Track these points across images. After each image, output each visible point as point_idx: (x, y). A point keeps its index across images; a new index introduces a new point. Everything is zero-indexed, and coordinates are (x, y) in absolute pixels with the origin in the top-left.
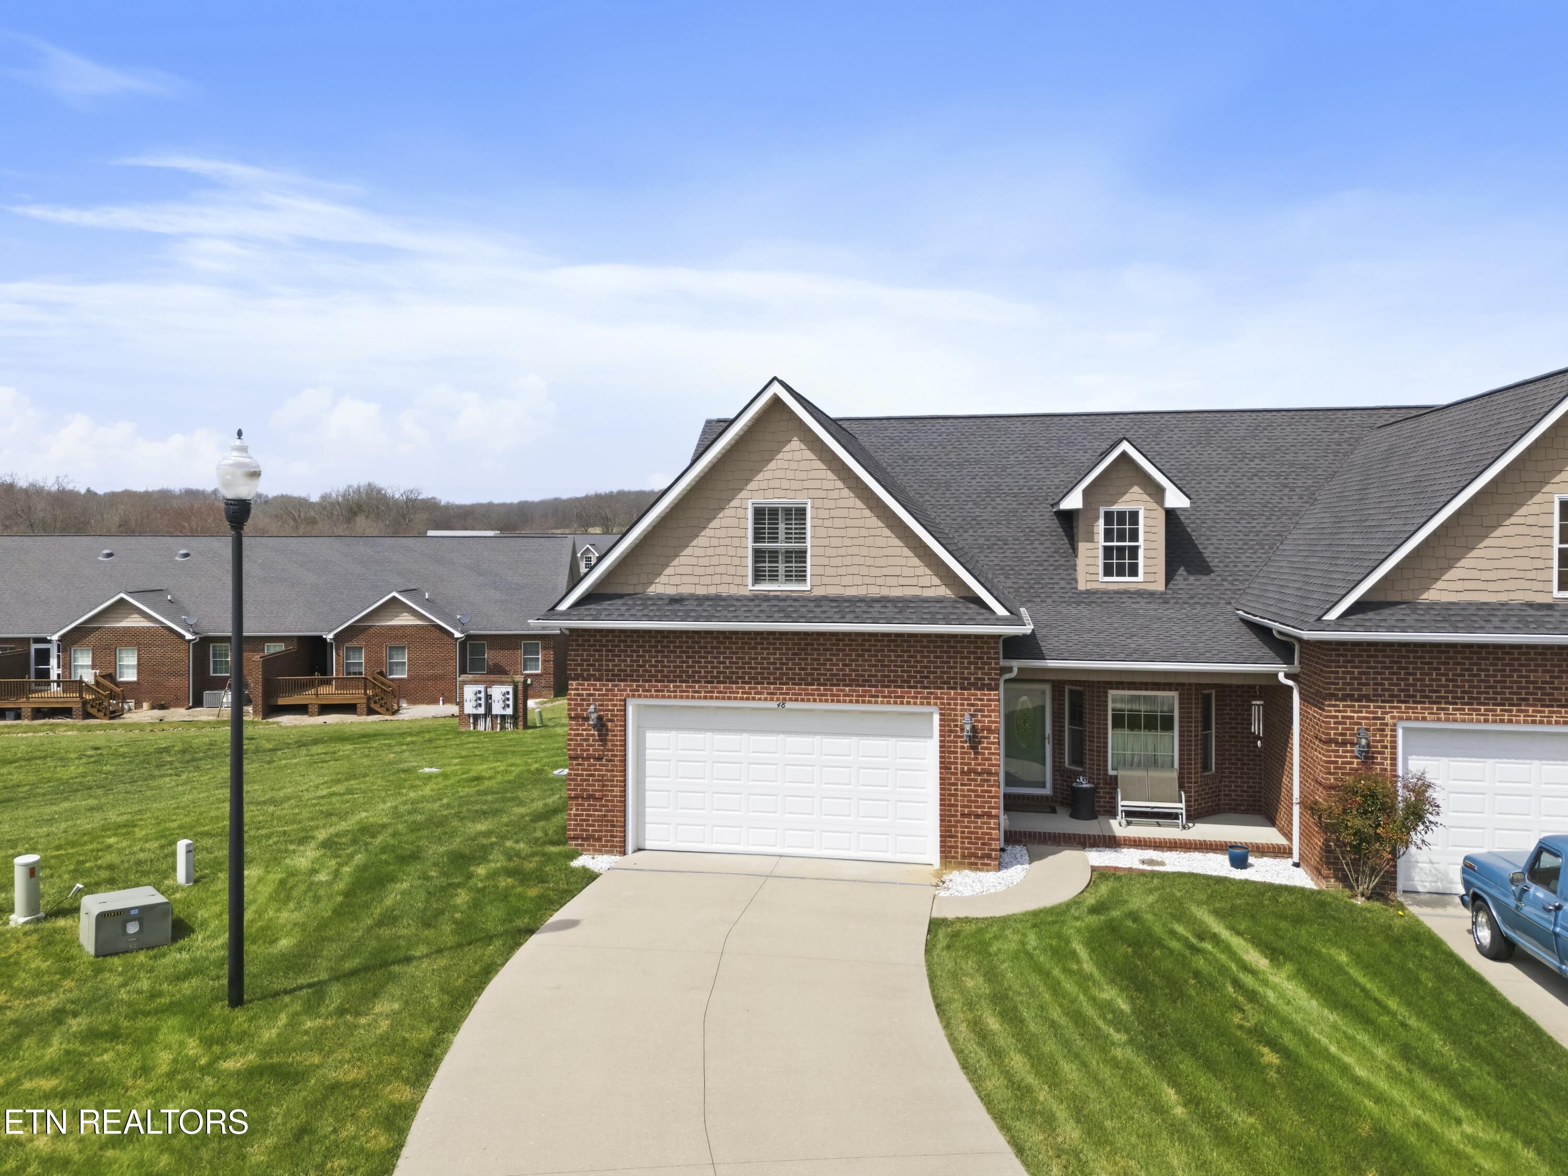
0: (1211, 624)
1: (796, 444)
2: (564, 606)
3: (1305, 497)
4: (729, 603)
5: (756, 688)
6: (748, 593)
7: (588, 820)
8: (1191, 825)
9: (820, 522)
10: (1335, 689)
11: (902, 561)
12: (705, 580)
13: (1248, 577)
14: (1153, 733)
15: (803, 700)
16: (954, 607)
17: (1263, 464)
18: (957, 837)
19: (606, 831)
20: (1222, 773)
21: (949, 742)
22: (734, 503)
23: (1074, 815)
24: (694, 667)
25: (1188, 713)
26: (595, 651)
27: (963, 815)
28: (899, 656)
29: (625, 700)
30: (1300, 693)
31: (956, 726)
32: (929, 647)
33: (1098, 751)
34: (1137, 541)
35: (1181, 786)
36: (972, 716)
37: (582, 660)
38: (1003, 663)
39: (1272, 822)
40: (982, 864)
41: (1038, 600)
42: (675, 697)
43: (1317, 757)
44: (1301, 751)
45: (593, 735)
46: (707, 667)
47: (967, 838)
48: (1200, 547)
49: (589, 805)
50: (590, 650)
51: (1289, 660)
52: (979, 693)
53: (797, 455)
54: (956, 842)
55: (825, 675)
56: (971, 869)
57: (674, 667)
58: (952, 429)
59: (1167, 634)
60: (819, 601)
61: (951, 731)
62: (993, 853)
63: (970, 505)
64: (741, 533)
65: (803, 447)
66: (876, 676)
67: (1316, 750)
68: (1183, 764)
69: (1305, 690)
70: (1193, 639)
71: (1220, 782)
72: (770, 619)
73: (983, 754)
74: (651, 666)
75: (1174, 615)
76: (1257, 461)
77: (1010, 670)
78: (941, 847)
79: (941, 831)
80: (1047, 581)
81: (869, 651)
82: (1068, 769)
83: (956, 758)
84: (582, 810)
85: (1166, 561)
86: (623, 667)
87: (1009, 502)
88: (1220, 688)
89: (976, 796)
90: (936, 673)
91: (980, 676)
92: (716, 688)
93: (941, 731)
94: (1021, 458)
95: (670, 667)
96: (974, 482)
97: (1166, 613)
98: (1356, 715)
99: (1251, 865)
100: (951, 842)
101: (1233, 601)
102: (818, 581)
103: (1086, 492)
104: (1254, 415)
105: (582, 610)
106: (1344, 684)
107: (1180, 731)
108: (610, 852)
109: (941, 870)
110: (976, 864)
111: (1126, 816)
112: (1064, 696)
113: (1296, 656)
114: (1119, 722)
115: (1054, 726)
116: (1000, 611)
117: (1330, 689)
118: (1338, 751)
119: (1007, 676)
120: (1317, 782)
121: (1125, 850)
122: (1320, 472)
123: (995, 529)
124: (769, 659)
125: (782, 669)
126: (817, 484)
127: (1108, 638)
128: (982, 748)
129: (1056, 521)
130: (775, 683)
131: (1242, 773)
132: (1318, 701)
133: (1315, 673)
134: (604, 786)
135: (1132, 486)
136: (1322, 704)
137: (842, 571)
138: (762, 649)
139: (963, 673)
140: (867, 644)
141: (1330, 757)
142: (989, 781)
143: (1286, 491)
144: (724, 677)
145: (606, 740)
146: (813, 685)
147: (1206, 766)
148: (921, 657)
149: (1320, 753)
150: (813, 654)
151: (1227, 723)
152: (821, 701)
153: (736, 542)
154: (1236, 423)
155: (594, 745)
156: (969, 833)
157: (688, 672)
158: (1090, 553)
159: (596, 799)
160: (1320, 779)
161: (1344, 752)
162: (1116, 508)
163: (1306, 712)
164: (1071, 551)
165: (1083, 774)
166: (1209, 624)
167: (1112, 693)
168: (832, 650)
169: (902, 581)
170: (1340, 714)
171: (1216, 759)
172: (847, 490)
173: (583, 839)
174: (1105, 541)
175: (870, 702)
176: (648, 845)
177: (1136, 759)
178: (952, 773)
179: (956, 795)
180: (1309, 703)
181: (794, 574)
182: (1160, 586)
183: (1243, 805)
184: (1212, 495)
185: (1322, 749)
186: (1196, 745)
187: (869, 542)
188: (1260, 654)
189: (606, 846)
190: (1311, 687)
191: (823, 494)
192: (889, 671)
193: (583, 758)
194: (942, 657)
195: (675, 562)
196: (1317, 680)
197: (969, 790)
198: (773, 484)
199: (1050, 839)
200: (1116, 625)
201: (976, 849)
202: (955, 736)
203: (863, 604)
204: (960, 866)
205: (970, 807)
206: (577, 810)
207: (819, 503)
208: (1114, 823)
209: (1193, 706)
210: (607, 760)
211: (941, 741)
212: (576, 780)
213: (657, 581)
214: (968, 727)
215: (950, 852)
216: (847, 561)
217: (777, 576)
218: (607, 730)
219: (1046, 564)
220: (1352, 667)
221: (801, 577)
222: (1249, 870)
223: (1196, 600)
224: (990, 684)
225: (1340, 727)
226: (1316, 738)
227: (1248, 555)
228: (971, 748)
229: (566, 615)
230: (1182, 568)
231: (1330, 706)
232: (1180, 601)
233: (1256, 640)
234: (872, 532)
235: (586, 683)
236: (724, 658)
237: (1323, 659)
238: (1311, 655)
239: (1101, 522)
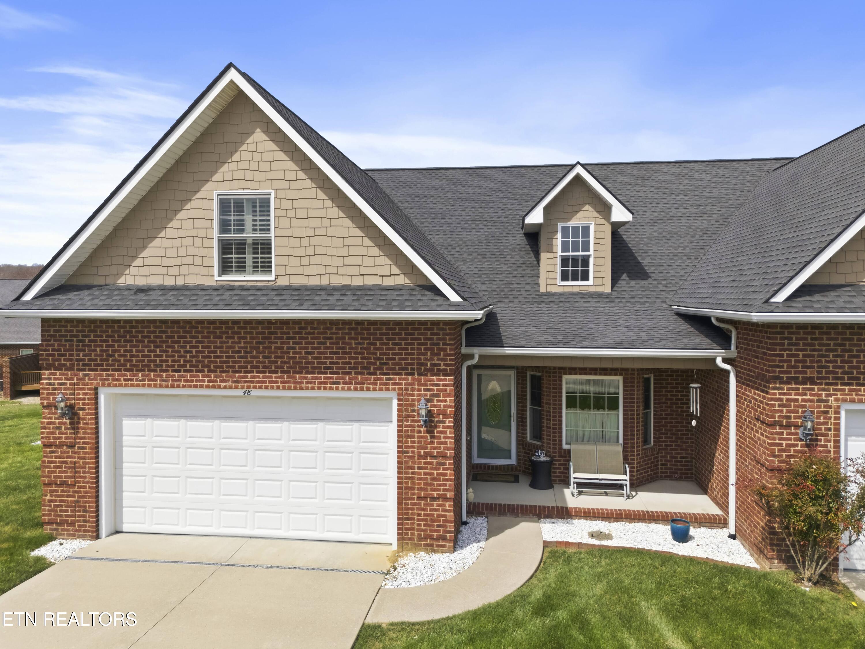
0: (651, 317)
1: (259, 135)
2: (28, 297)
3: (721, 221)
4: (193, 292)
5: (222, 377)
6: (215, 284)
7: (62, 506)
8: (634, 493)
9: (283, 213)
10: (780, 372)
11: (363, 251)
12: (174, 271)
13: (678, 281)
14: (601, 412)
15: (266, 388)
16: (411, 295)
17: (686, 198)
18: (414, 519)
19: (79, 516)
20: (660, 446)
21: (406, 426)
22: (199, 195)
23: (534, 485)
24: (162, 356)
25: (631, 394)
26: (66, 341)
27: (420, 498)
28: (359, 344)
29: (96, 389)
30: (737, 376)
31: (413, 411)
32: (388, 334)
33: (554, 428)
34: (588, 250)
35: (625, 458)
36: (428, 401)
37: (53, 350)
38: (465, 350)
39: (703, 489)
40: (438, 546)
41: (506, 301)
42: (144, 386)
43: (759, 439)
44: (738, 431)
45: (65, 423)
46: (174, 356)
47: (423, 520)
48: (639, 258)
49: (63, 491)
50: (61, 341)
51: (727, 346)
52: (435, 378)
53: (261, 147)
54: (413, 524)
55: (288, 363)
56: (427, 552)
57: (142, 356)
58: (451, 177)
59: (613, 326)
60: (281, 290)
61: (408, 416)
62: (448, 535)
63: (459, 229)
64: (207, 224)
65: (266, 138)
66: (337, 363)
67: (757, 432)
68: (627, 439)
69: (744, 374)
70: (636, 329)
71: (658, 453)
72: (228, 306)
73: (439, 438)
74: (120, 356)
75: (618, 311)
76: (681, 196)
77: (471, 357)
78: (399, 529)
79: (399, 514)
80: (515, 285)
81: (331, 338)
82: (529, 443)
83: (414, 442)
84: (56, 496)
85: (612, 269)
86: (93, 357)
87: (489, 227)
88: (658, 372)
89: (432, 479)
90: (394, 359)
91: (436, 362)
92: (182, 376)
93: (399, 416)
94: (501, 196)
95: (138, 356)
96: (463, 213)
97: (611, 309)
98: (800, 398)
99: (692, 538)
100: (408, 524)
101: (667, 300)
102: (282, 270)
103: (546, 209)
104: (677, 165)
105: (47, 300)
106: (788, 367)
107: (624, 411)
108: (83, 537)
109: (398, 552)
110: (432, 545)
111: (577, 488)
112: (526, 380)
113: (733, 341)
114: (571, 403)
115: (518, 406)
116: (454, 297)
117: (775, 372)
118: (782, 434)
119: (469, 363)
120: (758, 462)
121: (576, 521)
122: (730, 203)
123: (477, 247)
124: (234, 347)
125: (246, 357)
126: (280, 175)
127: (562, 329)
128: (438, 432)
129: (525, 240)
130: (240, 372)
131: (676, 446)
132: (760, 385)
133: (757, 357)
134: (76, 472)
135: (584, 204)
136: (765, 386)
137: (305, 261)
138: (227, 338)
139: (420, 359)
140: (329, 332)
141: (774, 439)
142: (444, 464)
143: (705, 217)
144: (190, 366)
145: (78, 428)
146: (276, 372)
147: (646, 441)
148: (380, 344)
149: (762, 435)
150: (277, 343)
151: (663, 403)
152: (284, 388)
153: (202, 233)
154: (664, 170)
155: (66, 433)
156: (425, 515)
157: (156, 361)
158: (551, 262)
159: (68, 485)
160: (762, 460)
161: (788, 434)
162: (571, 223)
163: (743, 394)
164: (535, 262)
165: (541, 448)
166: (648, 317)
167: (566, 378)
168: (294, 338)
169: (363, 270)
170: (784, 397)
171: (654, 434)
172: (309, 181)
173: (58, 524)
174: (562, 252)
175: (331, 389)
176: (126, 527)
177: (587, 434)
178: (409, 457)
179: (413, 478)
180: (748, 385)
181: (260, 265)
182: (607, 288)
183: (677, 473)
184: (648, 220)
185: (765, 431)
186: (638, 423)
187: (331, 232)
188: (697, 341)
189: (79, 531)
190: (750, 371)
191: (286, 185)
192: (350, 358)
193: (56, 446)
194: (401, 344)
195: (144, 254)
196: (759, 363)
197: (425, 474)
198: (239, 175)
199: (509, 511)
200: (569, 319)
201: (431, 531)
202: (413, 421)
203: (323, 293)
204: (417, 548)
205: (426, 490)
206: (51, 496)
207: (282, 194)
208: (567, 492)
209: (636, 388)
210: (79, 448)
211: (399, 426)
212: (49, 467)
213: (127, 272)
214: (423, 412)
215: (407, 534)
216: (310, 251)
217: (245, 267)
218: (79, 418)
219: (516, 272)
220: (796, 350)
221: (267, 268)
222: (690, 543)
223: (637, 299)
224: (446, 370)
225: (785, 410)
226: (758, 419)
227: (678, 264)
228: (428, 432)
229: (29, 305)
230: (625, 275)
231: (774, 388)
232: (624, 300)
233: (692, 329)
234: (334, 222)
235: (58, 372)
236: (190, 347)
237: (766, 343)
238: (751, 340)
239: (559, 235)
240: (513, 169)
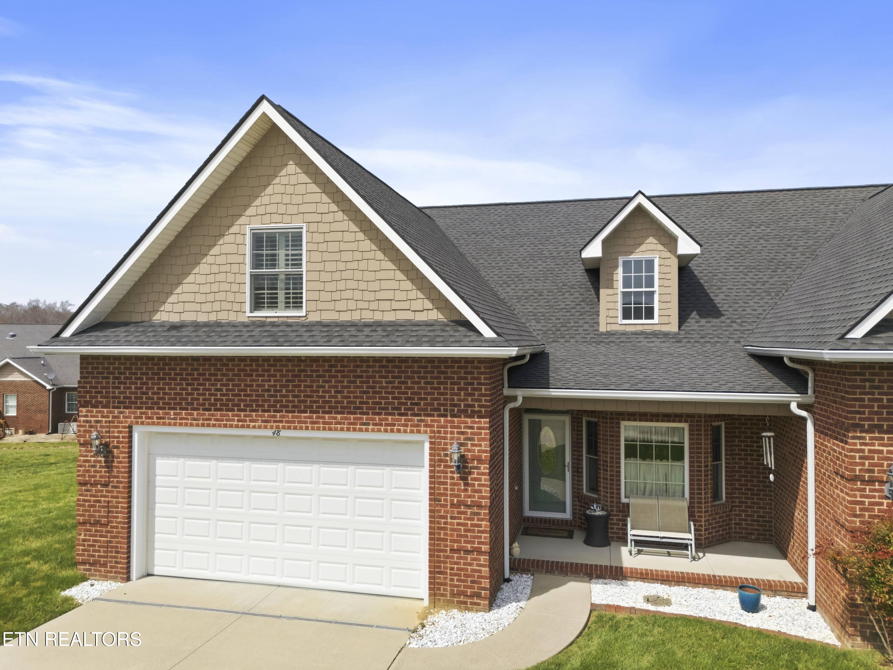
0: (720, 358)
1: (291, 168)
2: (67, 333)
3: (807, 254)
4: (224, 329)
5: (251, 416)
6: (246, 320)
7: (94, 546)
8: (701, 555)
9: (314, 247)
10: (861, 419)
11: (394, 285)
12: (207, 307)
13: (756, 320)
14: (664, 463)
15: (295, 428)
16: (443, 331)
17: (768, 230)
18: (446, 573)
19: (111, 557)
20: (733, 502)
21: (439, 472)
22: (234, 229)
23: (588, 542)
24: (193, 394)
25: (697, 444)
26: (103, 378)
27: (452, 550)
28: (390, 382)
29: (130, 427)
30: (815, 425)
31: (446, 455)
32: (420, 373)
33: (611, 480)
34: (653, 286)
35: (691, 515)
36: (461, 445)
37: (91, 387)
38: (507, 392)
39: (783, 554)
40: (472, 603)
41: (563, 340)
42: (175, 424)
43: (838, 496)
44: (817, 486)
45: (100, 462)
46: (205, 394)
47: (456, 575)
48: (711, 295)
49: (96, 531)
50: (98, 378)
51: (803, 390)
52: (469, 420)
53: (293, 180)
54: (445, 578)
55: (318, 402)
56: (460, 610)
57: (175, 394)
58: (510, 212)
59: (676, 367)
60: (310, 327)
61: (441, 461)
62: (483, 592)
63: (516, 266)
64: (240, 259)
65: (299, 170)
66: (367, 403)
67: (837, 487)
68: (694, 494)
69: (822, 421)
70: (701, 371)
71: (731, 511)
72: (257, 343)
73: (473, 485)
74: (153, 393)
75: (685, 352)
76: (763, 228)
77: (514, 398)
78: (430, 583)
79: (430, 567)
80: (572, 324)
81: (361, 377)
82: (585, 495)
83: (446, 489)
84: (90, 536)
85: (679, 307)
86: (128, 395)
87: (549, 263)
88: (729, 418)
89: (465, 531)
90: (426, 399)
91: (470, 402)
92: (213, 415)
93: (431, 460)
94: (563, 230)
95: (170, 394)
96: (521, 249)
97: (678, 350)
98: (885, 449)
99: (763, 608)
100: (440, 578)
101: (741, 340)
102: (313, 306)
103: (604, 242)
104: (760, 195)
105: (85, 337)
106: (870, 413)
107: (690, 462)
108: (114, 579)
109: (429, 608)
110: (466, 603)
111: (635, 546)
112: (582, 426)
113: (810, 384)
114: (631, 452)
115: (573, 455)
116: (488, 333)
117: (854, 418)
118: (864, 490)
119: (512, 405)
120: (838, 523)
121: (631, 583)
122: (819, 234)
123: (534, 284)
124: (264, 386)
125: (276, 396)
126: (312, 208)
127: (618, 370)
128: (472, 479)
129: (586, 277)
130: (269, 411)
131: (751, 503)
132: (839, 433)
133: (835, 402)
134: (109, 512)
135: (648, 237)
136: (845, 436)
137: (336, 296)
138: (257, 376)
139: (453, 400)
140: (359, 370)
141: (855, 496)
142: (478, 514)
143: (790, 249)
144: (221, 405)
145: (112, 467)
146: (306, 412)
147: (716, 495)
148: (412, 383)
149: (842, 491)
150: (306, 381)
151: (737, 454)
152: (313, 429)
153: (235, 268)
154: (744, 201)
155: (101, 472)
156: (458, 569)
157: (187, 399)
158: (610, 299)
159: (102, 525)
160: (842, 520)
161: (871, 491)
162: (633, 257)
163: (822, 444)
164: (596, 300)
165: (597, 501)
166: (717, 358)
167: (624, 424)
168: (324, 376)
169: (396, 305)
170: (867, 448)
171: (726, 489)
172: (341, 213)
173: (91, 564)
174: (624, 287)
175: (361, 430)
176: (157, 570)
177: (648, 487)
178: (442, 505)
179: (445, 529)
180: (826, 435)
181: (291, 300)
182: (674, 327)
183: (753, 534)
184: (723, 254)
185: (845, 487)
186: (706, 475)
187: (363, 265)
188: (770, 384)
189: (111, 572)
190: (829, 418)
191: (318, 218)
192: (380, 398)
193: (91, 484)
194: (433, 383)
195: (179, 290)
196: (837, 409)
197: (458, 524)
198: (272, 209)
199: (557, 569)
200: (629, 359)
201: (465, 587)
202: (445, 466)
203: (353, 329)
204: (449, 605)
205: (459, 542)
206: (85, 535)
207: (313, 227)
208: (624, 550)
209: (703, 437)
210: (113, 487)
211: (431, 471)
212: (83, 506)
213: (162, 309)
214: (456, 457)
215: (439, 589)
216: (341, 285)
217: (277, 303)
218: (113, 457)
219: (574, 310)
220: (879, 394)
221: (298, 305)
222: (760, 614)
223: (707, 339)
224: (480, 412)
225: (867, 462)
226: (837, 473)
227: (756, 301)
228: (462, 478)
229: (67, 342)
230: (695, 313)
231: (854, 438)
232: (692, 340)
233: (766, 372)
234: (366, 255)
235: (95, 410)
236: (221, 385)
237: (844, 386)
238: (828, 383)
239: (620, 270)
240: (577, 203)
